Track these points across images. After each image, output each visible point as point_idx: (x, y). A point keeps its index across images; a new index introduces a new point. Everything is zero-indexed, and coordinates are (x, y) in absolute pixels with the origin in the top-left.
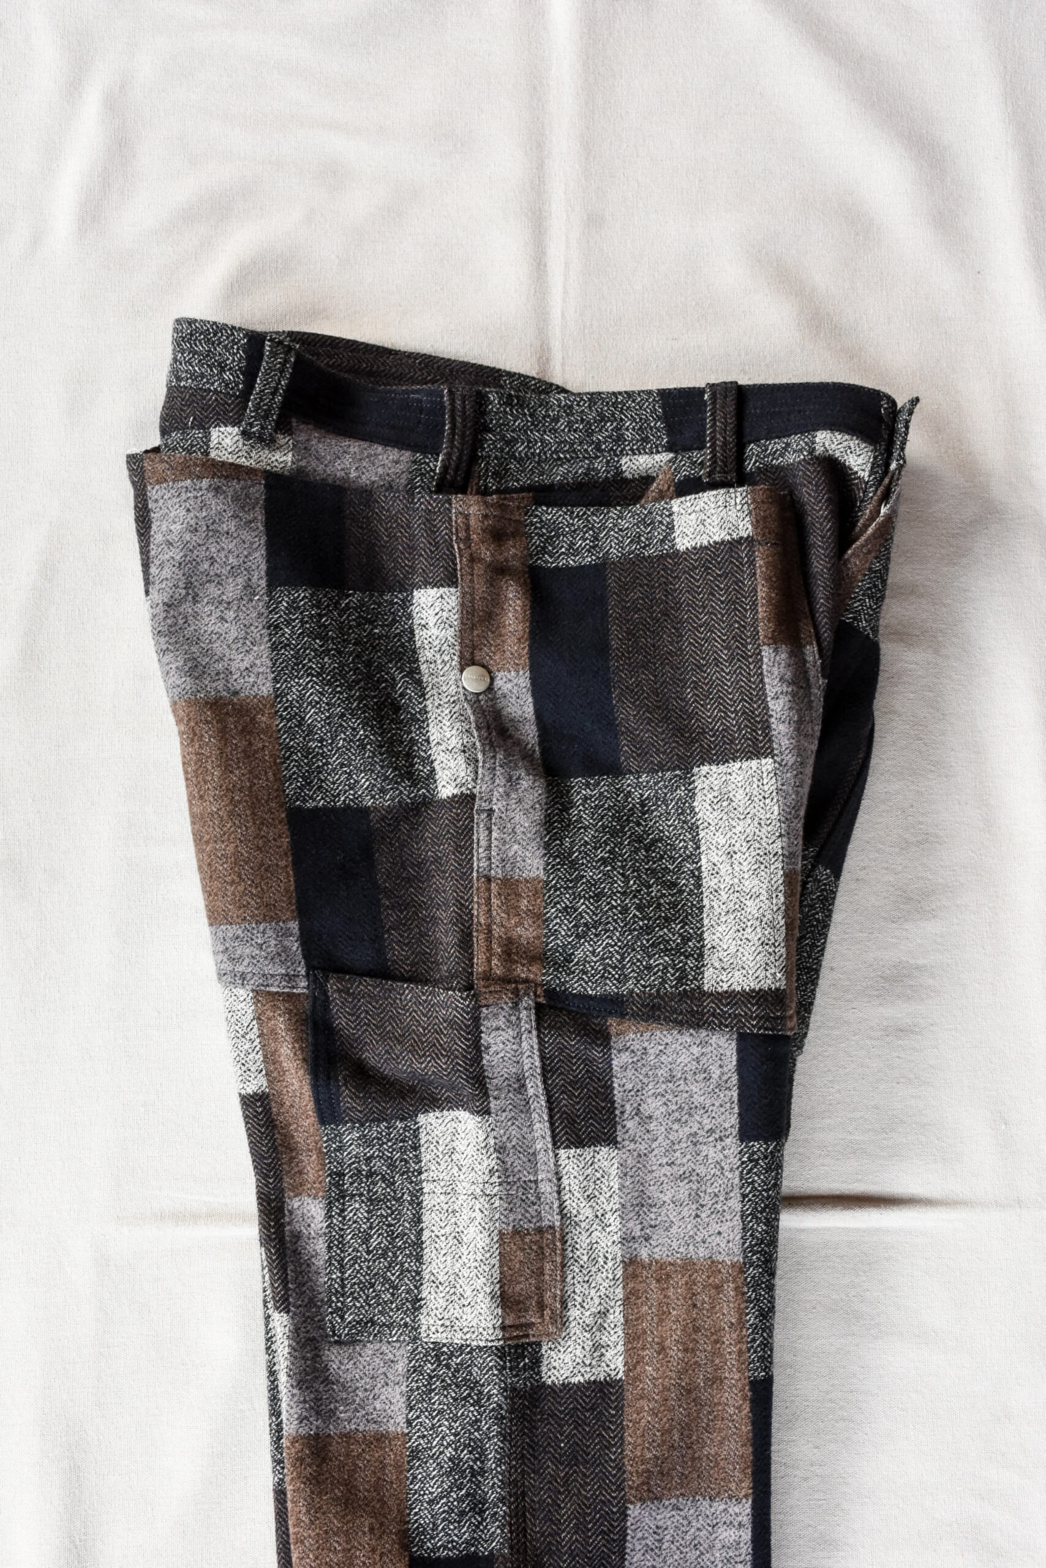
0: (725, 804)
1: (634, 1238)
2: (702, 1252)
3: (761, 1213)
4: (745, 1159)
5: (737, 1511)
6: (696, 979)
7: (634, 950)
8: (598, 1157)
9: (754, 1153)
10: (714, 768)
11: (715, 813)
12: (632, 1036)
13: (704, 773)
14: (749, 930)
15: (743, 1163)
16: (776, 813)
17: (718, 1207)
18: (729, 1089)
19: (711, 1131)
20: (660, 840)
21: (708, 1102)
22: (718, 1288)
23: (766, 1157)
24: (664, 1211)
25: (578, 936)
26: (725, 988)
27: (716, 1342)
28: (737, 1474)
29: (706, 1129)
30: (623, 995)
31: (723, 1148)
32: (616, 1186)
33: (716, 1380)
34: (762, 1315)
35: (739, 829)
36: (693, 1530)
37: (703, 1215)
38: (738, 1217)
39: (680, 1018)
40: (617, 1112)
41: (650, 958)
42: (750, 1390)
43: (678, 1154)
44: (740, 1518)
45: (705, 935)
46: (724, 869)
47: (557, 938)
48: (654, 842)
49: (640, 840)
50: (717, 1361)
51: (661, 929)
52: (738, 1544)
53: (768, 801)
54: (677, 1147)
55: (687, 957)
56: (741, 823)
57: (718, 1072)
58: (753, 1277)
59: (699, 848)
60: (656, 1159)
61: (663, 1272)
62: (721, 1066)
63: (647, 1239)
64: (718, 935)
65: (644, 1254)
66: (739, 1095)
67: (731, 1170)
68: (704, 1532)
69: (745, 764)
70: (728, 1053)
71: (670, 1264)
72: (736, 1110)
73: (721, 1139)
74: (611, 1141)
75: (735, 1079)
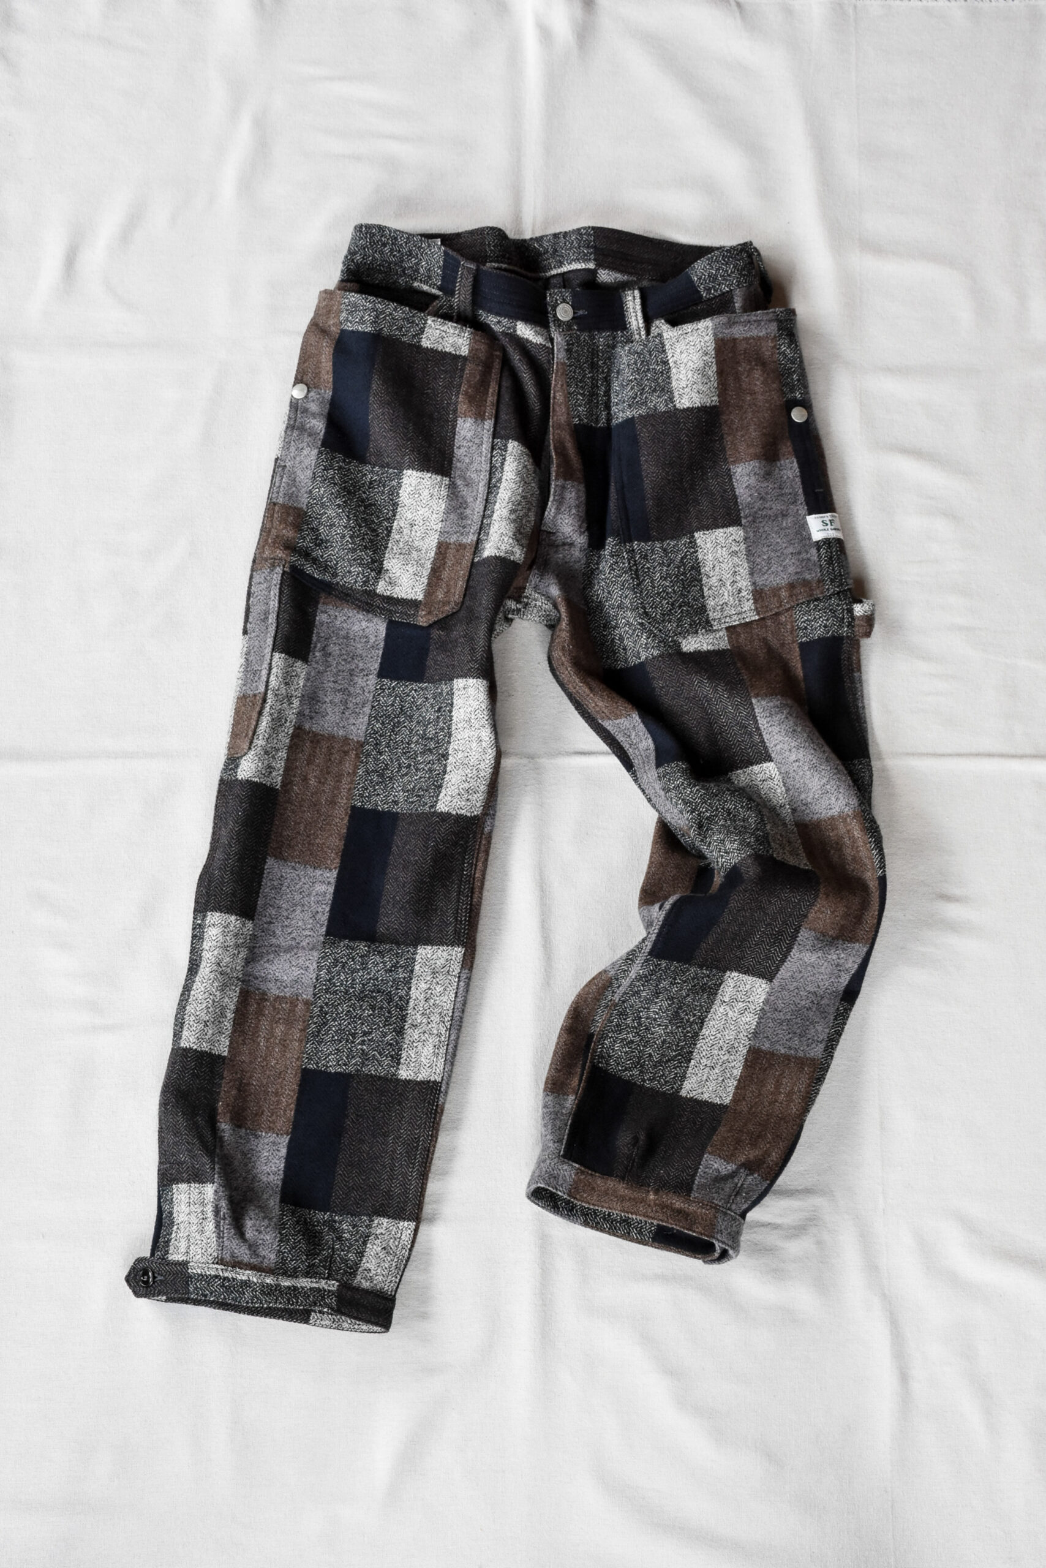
0: (417, 496)
1: (304, 715)
2: (341, 732)
3: (380, 717)
4: (378, 687)
5: (328, 875)
6: (373, 584)
7: (344, 560)
8: (296, 664)
9: (384, 685)
10: (414, 472)
11: (410, 500)
12: (331, 607)
13: (408, 474)
14: (410, 565)
15: (377, 689)
16: (443, 508)
17: (357, 710)
18: (378, 649)
19: (362, 670)
20: (375, 505)
21: (364, 654)
22: (346, 753)
23: (389, 689)
24: (324, 706)
25: (316, 545)
26: (389, 593)
27: (338, 781)
28: (333, 855)
29: (360, 668)
30: (333, 584)
31: (367, 680)
32: (302, 684)
33: (333, 803)
34: (367, 771)
35: (420, 512)
36: (301, 883)
37: (347, 713)
38: (367, 717)
39: (360, 604)
40: (312, 646)
41: (351, 566)
42: (351, 810)
43: (340, 678)
44: (330, 880)
45: (385, 562)
46: (406, 531)
47: (304, 542)
48: (371, 505)
49: (363, 501)
50: (335, 792)
51: (361, 552)
52: (326, 893)
53: (440, 500)
54: (341, 673)
55: (372, 571)
56: (423, 509)
57: (374, 640)
58: (367, 751)
59: (395, 516)
60: (328, 677)
61: (316, 739)
62: (376, 636)
63: (311, 718)
64: (392, 564)
65: (307, 727)
66: (383, 653)
67: (369, 692)
68: (307, 886)
69: (433, 476)
70: (381, 630)
71: (321, 735)
72: (379, 661)
73: (367, 675)
74: (305, 660)
75: (382, 645)
